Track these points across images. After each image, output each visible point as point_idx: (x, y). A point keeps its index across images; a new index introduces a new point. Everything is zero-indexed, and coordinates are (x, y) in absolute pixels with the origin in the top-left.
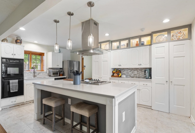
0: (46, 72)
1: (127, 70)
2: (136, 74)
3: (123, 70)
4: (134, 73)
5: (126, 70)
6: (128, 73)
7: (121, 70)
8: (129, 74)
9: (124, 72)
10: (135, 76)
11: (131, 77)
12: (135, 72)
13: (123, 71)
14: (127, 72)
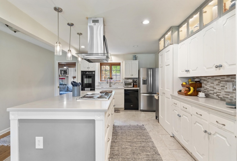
0: (122, 82)
1: (212, 81)
2: (229, 92)
3: (204, 80)
4: (226, 88)
5: (209, 80)
6: (214, 88)
7: (202, 81)
8: (215, 91)
9: (206, 85)
10: (229, 97)
11: (219, 97)
12: (227, 86)
13: (205, 82)
14: (212, 85)
